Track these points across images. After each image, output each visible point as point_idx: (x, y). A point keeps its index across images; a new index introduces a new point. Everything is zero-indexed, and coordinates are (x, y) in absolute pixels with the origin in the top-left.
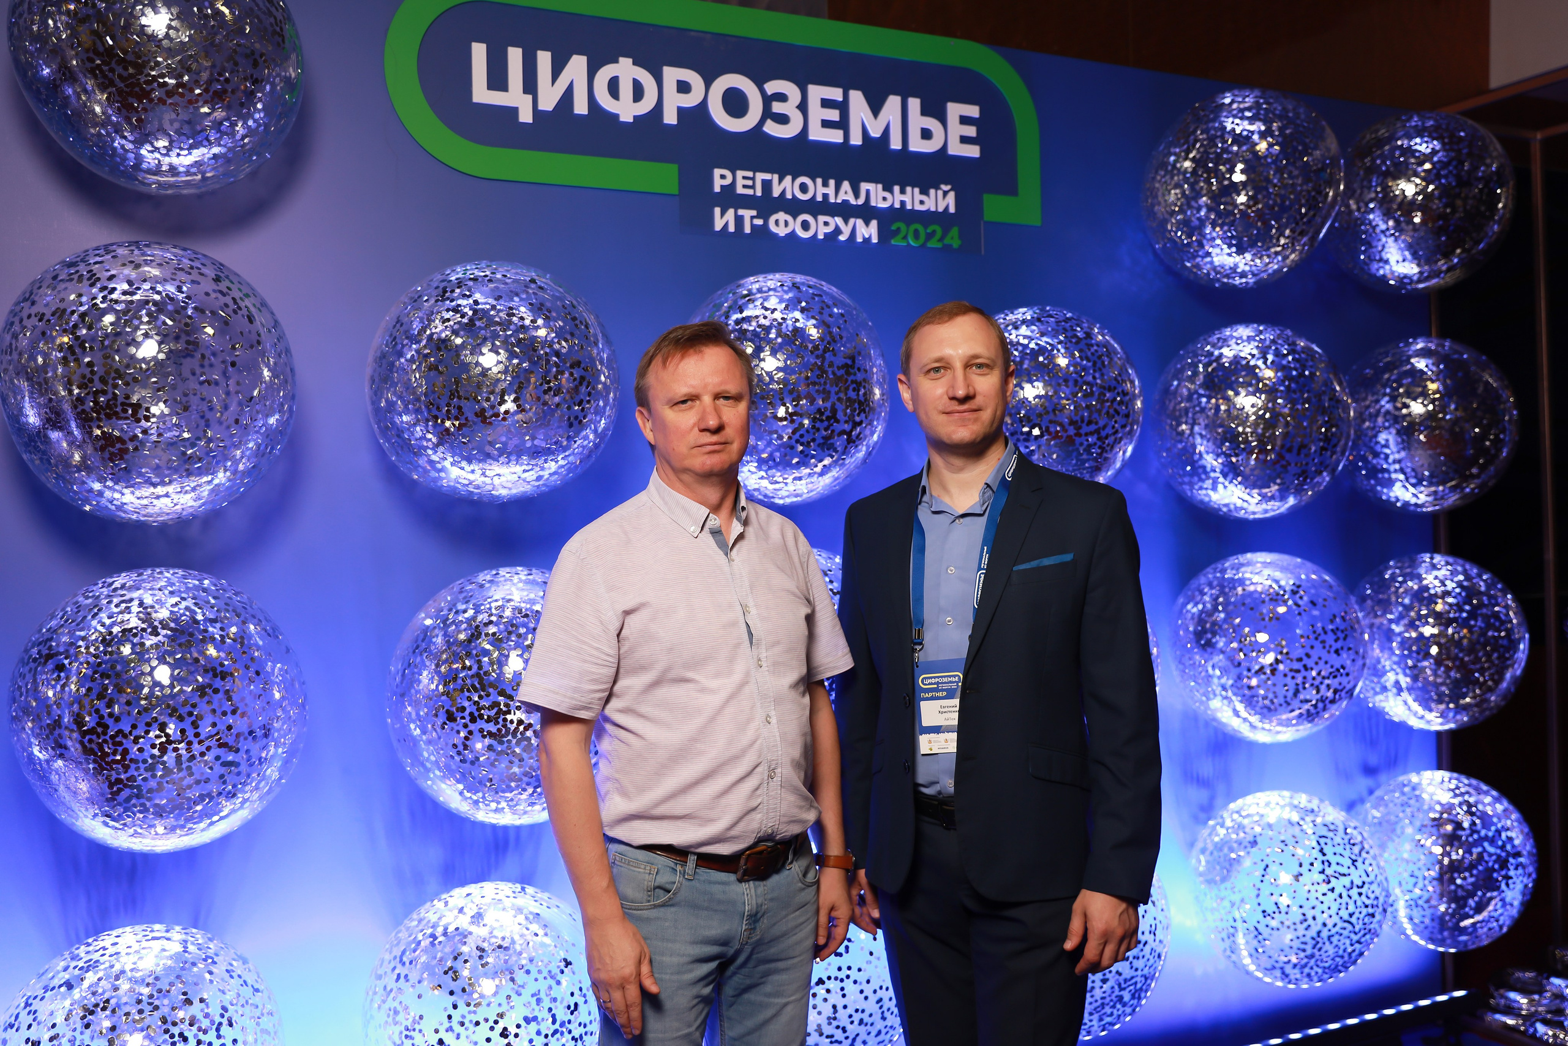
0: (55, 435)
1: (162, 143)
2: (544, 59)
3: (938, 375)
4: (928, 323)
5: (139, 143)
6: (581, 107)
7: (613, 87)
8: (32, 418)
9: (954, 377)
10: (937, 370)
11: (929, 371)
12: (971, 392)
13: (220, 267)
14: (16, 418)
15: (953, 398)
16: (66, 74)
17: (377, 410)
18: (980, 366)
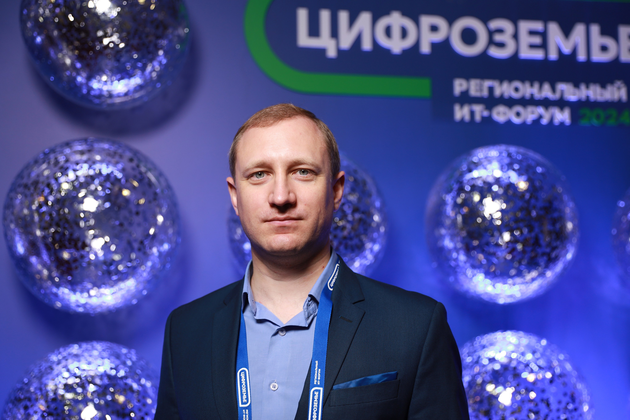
0: (34, 260)
1: (104, 78)
2: (343, 16)
3: (261, 179)
4: (255, 125)
5: (90, 78)
6: (367, 45)
7: (388, 32)
8: (21, 249)
9: (275, 183)
10: (259, 174)
11: (251, 175)
12: (292, 197)
13: (136, 153)
14: (11, 249)
15: (273, 205)
16: (49, 39)
17: (232, 241)
18: (304, 171)
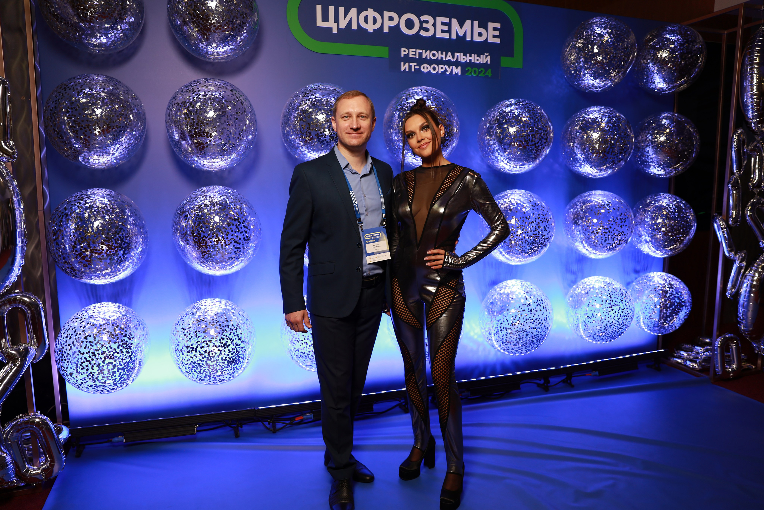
0: (183, 142)
1: (215, 45)
2: (342, 10)
3: (347, 119)
4: (344, 98)
5: (207, 45)
6: (354, 27)
7: (366, 19)
8: (176, 137)
9: (353, 120)
10: (346, 117)
11: (343, 117)
12: (359, 126)
13: (232, 86)
14: (171, 137)
15: (351, 129)
16: (185, 23)
17: (284, 134)
18: (363, 117)
